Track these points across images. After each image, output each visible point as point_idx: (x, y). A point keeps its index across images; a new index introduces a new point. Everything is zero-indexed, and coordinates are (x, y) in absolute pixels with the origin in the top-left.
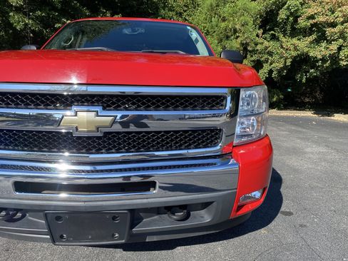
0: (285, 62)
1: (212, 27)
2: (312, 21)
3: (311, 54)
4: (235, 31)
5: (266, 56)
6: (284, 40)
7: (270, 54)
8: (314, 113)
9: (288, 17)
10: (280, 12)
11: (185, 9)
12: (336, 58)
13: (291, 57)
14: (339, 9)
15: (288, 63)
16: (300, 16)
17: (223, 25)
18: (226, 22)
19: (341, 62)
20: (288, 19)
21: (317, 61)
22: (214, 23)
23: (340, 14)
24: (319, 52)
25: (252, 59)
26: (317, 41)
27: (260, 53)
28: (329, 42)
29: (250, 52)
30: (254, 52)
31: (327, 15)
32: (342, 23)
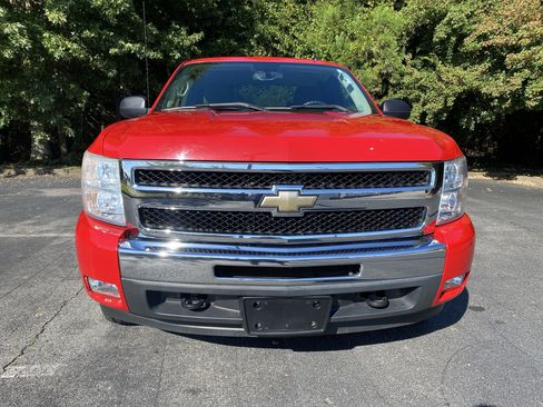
0: (446, 102)
1: (336, 49)
2: (484, 44)
3: (484, 91)
4: (371, 55)
5: (417, 92)
6: (443, 69)
7: (423, 89)
8: (487, 175)
9: (449, 36)
10: (437, 28)
11: (294, 21)
12: (519, 96)
13: (454, 95)
14: (524, 26)
15: (450, 104)
16: (467, 35)
17: (352, 46)
18: (356, 42)
19: (527, 102)
20: (449, 38)
21: (492, 100)
22: (338, 43)
23: (526, 34)
24: (495, 87)
25: (396, 96)
26: (492, 71)
27: (407, 88)
28: (510, 73)
29: (393, 86)
30: (399, 86)
31: (506, 35)
32: (528, 47)
